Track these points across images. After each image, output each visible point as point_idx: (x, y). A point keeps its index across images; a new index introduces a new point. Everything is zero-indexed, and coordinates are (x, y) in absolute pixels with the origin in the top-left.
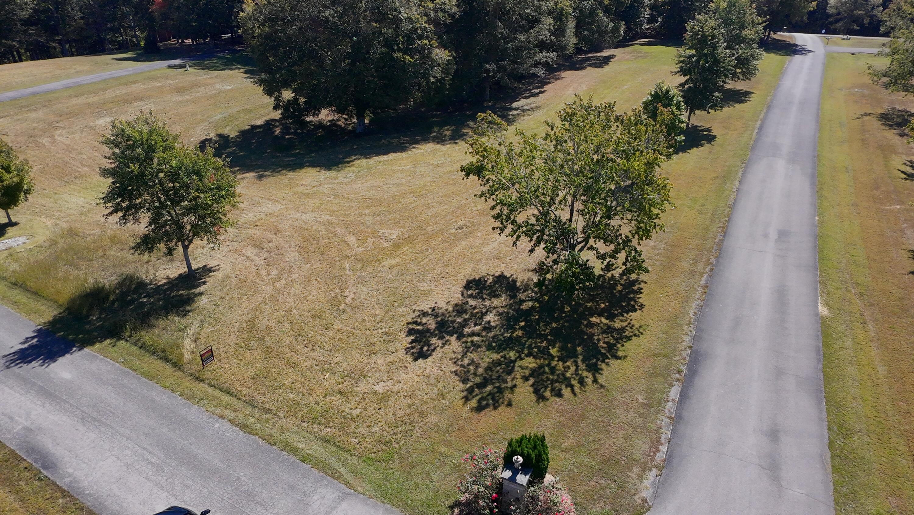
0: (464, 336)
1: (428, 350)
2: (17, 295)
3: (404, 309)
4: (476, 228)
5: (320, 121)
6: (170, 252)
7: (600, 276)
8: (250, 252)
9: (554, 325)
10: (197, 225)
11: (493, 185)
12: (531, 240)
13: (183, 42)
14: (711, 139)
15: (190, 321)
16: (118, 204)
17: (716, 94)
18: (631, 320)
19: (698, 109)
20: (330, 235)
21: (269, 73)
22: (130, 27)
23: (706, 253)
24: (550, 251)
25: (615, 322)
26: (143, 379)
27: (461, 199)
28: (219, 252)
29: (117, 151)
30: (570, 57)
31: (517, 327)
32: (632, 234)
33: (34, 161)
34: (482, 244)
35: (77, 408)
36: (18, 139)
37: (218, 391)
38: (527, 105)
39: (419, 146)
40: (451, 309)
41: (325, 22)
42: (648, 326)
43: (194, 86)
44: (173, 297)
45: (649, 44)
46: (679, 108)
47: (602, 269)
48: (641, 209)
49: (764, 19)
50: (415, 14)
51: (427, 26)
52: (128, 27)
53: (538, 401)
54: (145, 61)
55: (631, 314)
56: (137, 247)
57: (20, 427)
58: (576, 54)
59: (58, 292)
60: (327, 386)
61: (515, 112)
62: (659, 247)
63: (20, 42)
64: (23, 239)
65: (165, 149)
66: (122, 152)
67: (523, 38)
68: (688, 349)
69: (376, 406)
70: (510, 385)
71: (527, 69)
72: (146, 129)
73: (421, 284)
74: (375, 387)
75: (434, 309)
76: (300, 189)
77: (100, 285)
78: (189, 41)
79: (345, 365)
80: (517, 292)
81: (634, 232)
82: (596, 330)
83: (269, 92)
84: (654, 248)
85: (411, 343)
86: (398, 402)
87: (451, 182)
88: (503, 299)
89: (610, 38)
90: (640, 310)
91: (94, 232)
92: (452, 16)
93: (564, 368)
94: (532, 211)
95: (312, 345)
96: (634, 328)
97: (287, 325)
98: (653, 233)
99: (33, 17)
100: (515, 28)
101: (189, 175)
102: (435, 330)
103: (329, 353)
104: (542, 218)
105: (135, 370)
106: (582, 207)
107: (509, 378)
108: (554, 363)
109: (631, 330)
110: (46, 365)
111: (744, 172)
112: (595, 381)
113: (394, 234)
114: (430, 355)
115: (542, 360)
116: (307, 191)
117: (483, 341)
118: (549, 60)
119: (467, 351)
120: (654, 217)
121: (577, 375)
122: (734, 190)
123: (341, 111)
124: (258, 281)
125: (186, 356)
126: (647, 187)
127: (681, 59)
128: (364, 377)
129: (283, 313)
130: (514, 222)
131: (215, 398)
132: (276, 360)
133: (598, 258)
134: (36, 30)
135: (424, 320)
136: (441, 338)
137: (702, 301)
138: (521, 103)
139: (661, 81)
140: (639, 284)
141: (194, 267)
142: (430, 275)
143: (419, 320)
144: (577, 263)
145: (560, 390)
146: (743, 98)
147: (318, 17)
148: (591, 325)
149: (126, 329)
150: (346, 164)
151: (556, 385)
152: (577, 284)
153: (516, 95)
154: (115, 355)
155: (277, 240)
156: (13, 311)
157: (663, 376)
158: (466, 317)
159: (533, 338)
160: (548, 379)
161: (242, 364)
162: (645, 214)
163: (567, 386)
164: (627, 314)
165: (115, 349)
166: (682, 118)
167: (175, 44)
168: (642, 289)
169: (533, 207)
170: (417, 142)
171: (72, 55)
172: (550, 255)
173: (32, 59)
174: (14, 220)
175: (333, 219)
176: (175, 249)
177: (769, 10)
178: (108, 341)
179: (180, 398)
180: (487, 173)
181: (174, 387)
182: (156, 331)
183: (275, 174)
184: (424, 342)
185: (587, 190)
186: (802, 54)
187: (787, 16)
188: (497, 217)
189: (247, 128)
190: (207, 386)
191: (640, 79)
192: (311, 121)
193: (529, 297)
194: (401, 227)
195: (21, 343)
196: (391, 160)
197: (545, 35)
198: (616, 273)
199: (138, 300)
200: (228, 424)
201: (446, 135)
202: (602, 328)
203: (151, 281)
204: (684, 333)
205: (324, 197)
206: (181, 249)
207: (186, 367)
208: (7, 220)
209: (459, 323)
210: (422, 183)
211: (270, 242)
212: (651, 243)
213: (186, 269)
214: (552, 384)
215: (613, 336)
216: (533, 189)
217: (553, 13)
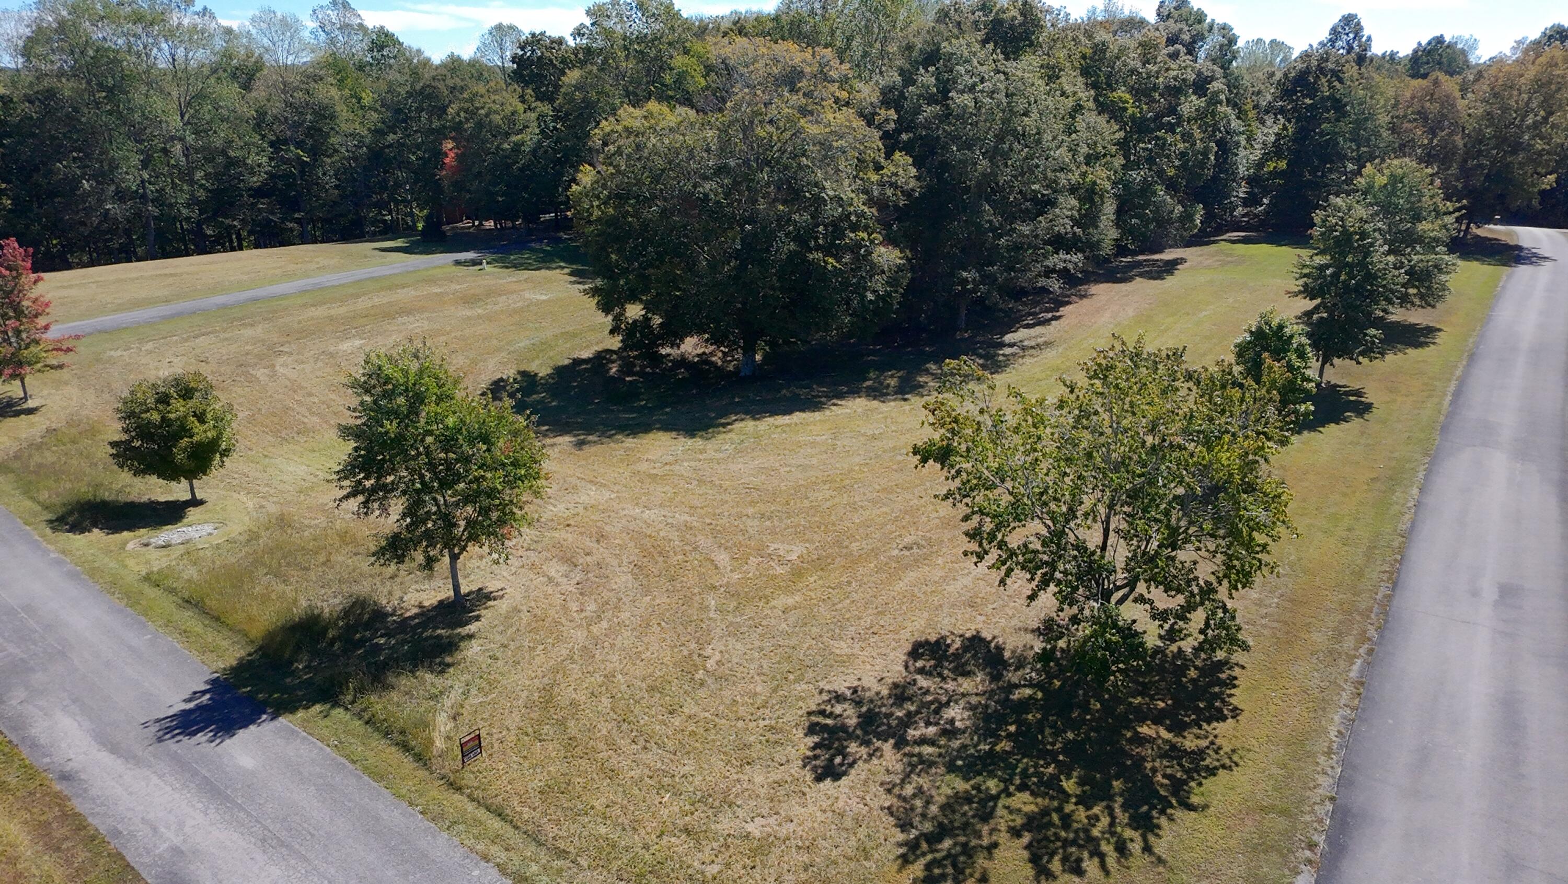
0: (907, 743)
1: (841, 764)
2: (189, 619)
3: (805, 687)
4: (935, 549)
5: (682, 355)
6: (430, 563)
7: (1157, 651)
8: (555, 569)
9: (1070, 735)
10: (476, 522)
11: (968, 481)
12: (1032, 579)
13: (481, 224)
14: (1363, 409)
15: (449, 683)
16: (359, 482)
17: (1372, 331)
18: (1216, 736)
19: (1339, 357)
20: (687, 548)
21: (610, 278)
22: (404, 201)
23: (1358, 618)
24: (1067, 599)
25: (1184, 737)
26: (366, 778)
27: (911, 496)
28: (505, 567)
29: (368, 399)
30: (1107, 260)
31: (1003, 734)
32: (1218, 578)
33: (240, 404)
34: (944, 578)
35: (257, 821)
36: (222, 369)
37: (483, 810)
38: (1029, 339)
39: (843, 403)
40: (885, 692)
41: (703, 201)
42: (1249, 750)
43: (491, 293)
44: (427, 638)
45: (1245, 241)
46: (1302, 355)
47: (1160, 637)
48: (1234, 533)
49: (1458, 205)
50: (847, 192)
51: (866, 210)
52: (402, 201)
53: (1037, 878)
54: (421, 253)
55: (1215, 724)
56: (380, 553)
57: (166, 845)
58: (1116, 256)
59: (250, 619)
60: (665, 817)
61: (1008, 351)
62: (1267, 602)
63: (242, 221)
64: (208, 528)
65: (440, 400)
66: (375, 402)
67: (1025, 229)
68: (1327, 803)
69: (748, 862)
70: (985, 842)
71: (1031, 280)
72: (414, 366)
73: (836, 644)
74: (747, 825)
75: (855, 691)
76: (644, 467)
77: (316, 612)
78: (489, 224)
79: (698, 780)
80: (1005, 668)
81: (1221, 575)
82: (1148, 752)
83: (606, 308)
84: (1259, 603)
85: (814, 748)
86: (786, 858)
87: (895, 467)
88: (979, 679)
89: (1177, 230)
90: (1233, 717)
91: (317, 522)
92: (908, 194)
93: (1088, 817)
94: (1036, 527)
95: (645, 740)
96: (1222, 752)
97: (606, 701)
98: (1258, 579)
99: (266, 184)
100: (1011, 214)
101: (471, 442)
102: (856, 728)
103: (672, 757)
104: (1052, 542)
105: (354, 762)
106: (1124, 526)
107: (985, 829)
108: (1069, 808)
109: (1215, 756)
110: (218, 741)
111: (1429, 472)
112: (1147, 849)
113: (795, 551)
114: (845, 773)
115: (1047, 801)
116: (654, 471)
117: (940, 755)
118: (1070, 266)
119: (911, 772)
120: (1258, 549)
121: (1113, 834)
122: (1411, 504)
123: (716, 340)
124: (563, 620)
125: (438, 743)
126: (1245, 496)
127: (1306, 271)
128: (730, 806)
129: (600, 680)
130: (1002, 545)
131: (477, 822)
132: (583, 762)
133: (1154, 617)
134: (268, 204)
135: (838, 709)
136: (867, 743)
137: (1352, 709)
138: (1021, 335)
139: (1269, 309)
140: (1231, 668)
141: (464, 589)
142: (853, 629)
143: (829, 708)
144: (1115, 625)
145: (1079, 860)
146: (1422, 339)
147: (693, 194)
148: (1140, 740)
149: (348, 689)
150: (721, 429)
151: (1073, 849)
152: (1114, 663)
153: (1012, 323)
154: (326, 732)
155: (600, 552)
156: (178, 646)
157: (1280, 852)
158: (913, 708)
159: (1031, 757)
160: (1058, 838)
161: (526, 764)
162: (1242, 544)
163: (1092, 855)
164: (1209, 724)
165: (327, 722)
166: (1308, 372)
167: (469, 228)
168: (1236, 678)
169: (1037, 521)
170: (841, 396)
171: (315, 242)
172: (1066, 607)
173: (257, 246)
174: (199, 496)
175: (694, 522)
176: (439, 560)
177: (1465, 187)
178: (318, 708)
179: (420, 816)
180: (958, 459)
181: (412, 795)
182: (395, 696)
183: (605, 440)
184: (836, 749)
185: (1134, 495)
186: (1531, 263)
187: (1501, 197)
188: (973, 535)
189: (567, 362)
190: (466, 800)
191: (1231, 300)
192: (669, 355)
193: (1025, 679)
194: (807, 541)
195: (186, 701)
196: (796, 424)
197: (1064, 226)
198: (1188, 645)
199: (371, 640)
200: (494, 872)
201: (889, 385)
202: (1159, 748)
203: (394, 610)
204: (1319, 769)
205: (682, 483)
206: (446, 559)
207: (436, 763)
208: (188, 496)
209: (898, 718)
210: (846, 466)
211: (587, 554)
212: (1253, 594)
213: (452, 593)
214: (1064, 847)
215: (1180, 765)
216: (1037, 490)
217: (1077, 189)
